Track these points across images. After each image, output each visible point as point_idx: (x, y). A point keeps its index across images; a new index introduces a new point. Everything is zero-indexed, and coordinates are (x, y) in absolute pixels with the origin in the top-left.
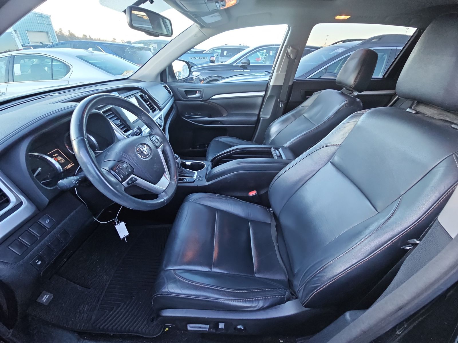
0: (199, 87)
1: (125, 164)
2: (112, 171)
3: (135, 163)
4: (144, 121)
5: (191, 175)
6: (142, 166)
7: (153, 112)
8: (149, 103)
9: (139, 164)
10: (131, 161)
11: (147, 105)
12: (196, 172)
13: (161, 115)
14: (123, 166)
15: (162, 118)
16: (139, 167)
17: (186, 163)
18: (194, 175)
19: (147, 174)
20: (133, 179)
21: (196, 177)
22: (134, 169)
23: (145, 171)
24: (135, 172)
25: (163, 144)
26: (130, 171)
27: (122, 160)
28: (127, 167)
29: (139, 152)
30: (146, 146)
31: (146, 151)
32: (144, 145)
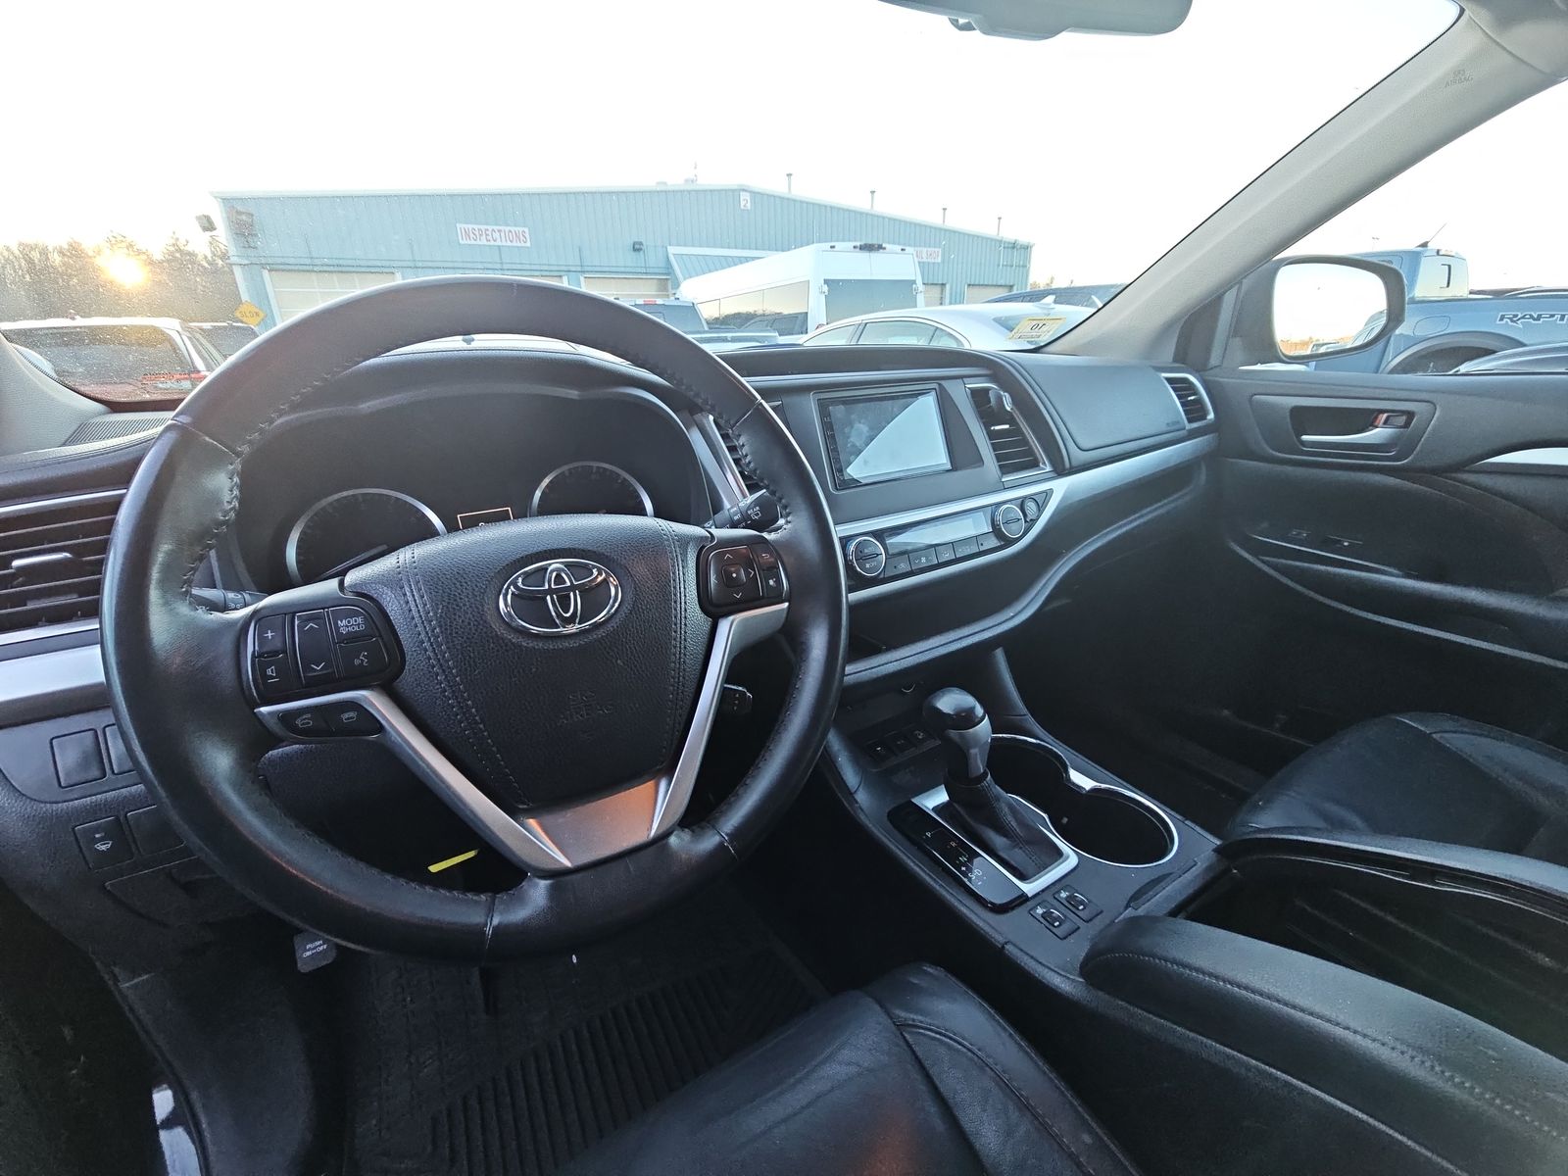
0: (1410, 390)
1: (360, 620)
2: (252, 625)
3: (427, 633)
4: (746, 455)
5: (1024, 855)
6: (466, 670)
7: (1005, 470)
8: (1007, 426)
9: (448, 648)
10: (413, 618)
11: (992, 435)
12: (1068, 857)
13: (1048, 494)
14: (336, 624)
15: (1040, 509)
16: (441, 665)
17: (1067, 772)
18: (1042, 868)
19: (476, 723)
20: (345, 716)
21: (1043, 891)
22: (407, 663)
23: (470, 702)
24: (406, 681)
25: (786, 604)
26: (357, 662)
27: (375, 596)
28: (352, 637)
29: (516, 587)
30: (604, 575)
31: (576, 601)
32: (594, 567)
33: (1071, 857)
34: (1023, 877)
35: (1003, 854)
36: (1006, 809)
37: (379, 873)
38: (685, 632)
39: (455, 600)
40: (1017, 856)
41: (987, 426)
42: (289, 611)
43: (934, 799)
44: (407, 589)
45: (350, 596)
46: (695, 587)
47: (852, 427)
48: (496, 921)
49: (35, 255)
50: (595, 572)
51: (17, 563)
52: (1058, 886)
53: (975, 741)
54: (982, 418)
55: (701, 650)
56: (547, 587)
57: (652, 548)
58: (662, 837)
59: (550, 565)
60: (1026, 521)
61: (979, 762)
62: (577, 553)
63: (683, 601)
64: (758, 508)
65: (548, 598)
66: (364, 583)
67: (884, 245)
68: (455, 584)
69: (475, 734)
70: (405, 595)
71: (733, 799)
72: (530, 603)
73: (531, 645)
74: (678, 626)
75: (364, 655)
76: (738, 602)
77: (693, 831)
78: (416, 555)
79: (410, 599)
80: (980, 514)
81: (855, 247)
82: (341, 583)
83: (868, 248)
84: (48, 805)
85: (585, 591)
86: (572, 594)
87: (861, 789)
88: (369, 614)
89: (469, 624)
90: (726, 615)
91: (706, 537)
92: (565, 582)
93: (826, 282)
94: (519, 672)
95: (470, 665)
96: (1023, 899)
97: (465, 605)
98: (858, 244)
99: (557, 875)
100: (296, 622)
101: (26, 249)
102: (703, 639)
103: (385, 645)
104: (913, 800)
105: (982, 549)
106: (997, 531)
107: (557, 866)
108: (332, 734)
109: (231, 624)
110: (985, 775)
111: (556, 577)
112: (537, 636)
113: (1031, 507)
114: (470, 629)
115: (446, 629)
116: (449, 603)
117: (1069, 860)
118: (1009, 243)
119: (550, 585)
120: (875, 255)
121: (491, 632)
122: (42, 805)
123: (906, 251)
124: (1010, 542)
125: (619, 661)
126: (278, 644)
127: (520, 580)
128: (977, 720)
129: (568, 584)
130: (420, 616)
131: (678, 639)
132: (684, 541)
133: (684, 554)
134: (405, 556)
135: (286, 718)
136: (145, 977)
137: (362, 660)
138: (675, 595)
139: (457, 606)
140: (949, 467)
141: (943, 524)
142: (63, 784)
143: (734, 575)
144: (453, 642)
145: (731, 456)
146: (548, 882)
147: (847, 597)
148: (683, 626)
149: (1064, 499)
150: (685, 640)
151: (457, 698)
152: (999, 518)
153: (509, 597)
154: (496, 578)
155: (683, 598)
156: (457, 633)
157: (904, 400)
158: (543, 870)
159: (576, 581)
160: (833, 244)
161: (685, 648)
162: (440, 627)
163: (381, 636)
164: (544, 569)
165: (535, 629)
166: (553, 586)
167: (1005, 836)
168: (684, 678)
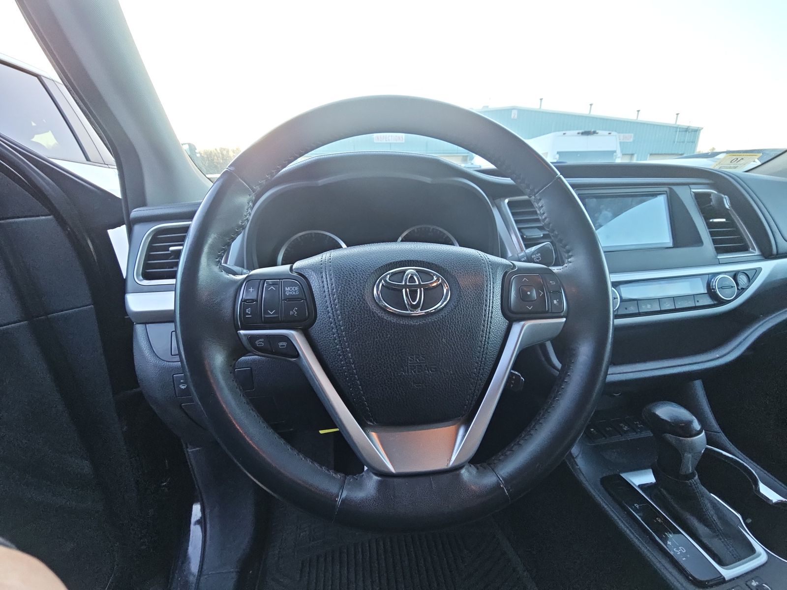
1: (297, 288)
2: (245, 283)
3: (331, 301)
4: (544, 213)
5: (723, 545)
6: (349, 328)
7: (719, 251)
8: (724, 220)
9: (341, 313)
10: (325, 292)
11: (710, 226)
12: (759, 555)
13: (757, 271)
14: (284, 289)
15: (750, 280)
16: (335, 322)
17: (757, 485)
18: (738, 559)
19: (350, 363)
20: (281, 344)
21: (737, 578)
22: (318, 319)
23: (348, 349)
24: (315, 330)
25: (564, 320)
26: (291, 313)
27: (307, 276)
28: (291, 299)
29: (385, 281)
30: (440, 281)
31: (420, 295)
32: (434, 274)
33: (762, 555)
34: (721, 563)
35: (705, 541)
36: (709, 505)
37: (284, 443)
38: (490, 327)
39: (349, 284)
40: (717, 544)
41: (706, 219)
42: (263, 279)
43: (643, 478)
44: (324, 274)
45: (295, 274)
46: (499, 297)
47: (601, 213)
48: (344, 494)
49: (225, 153)
50: (435, 278)
51: (171, 248)
52: (749, 576)
53: (692, 448)
54: (703, 213)
55: (499, 341)
56: (403, 283)
57: (475, 267)
58: (456, 469)
59: (407, 270)
60: (738, 289)
61: (689, 464)
62: (425, 265)
63: (491, 306)
64: (539, 254)
65: (404, 290)
66: (302, 268)
67: (597, 131)
68: (350, 274)
69: (349, 370)
70: (322, 277)
71: (508, 453)
72: (393, 292)
73: (389, 319)
74: (486, 322)
75: (295, 310)
76: (530, 312)
77: (478, 469)
78: (332, 255)
79: (325, 280)
80: (699, 279)
81: (578, 133)
82: (291, 267)
83: (587, 133)
84: (165, 362)
85: (427, 289)
86: (419, 290)
87: (580, 456)
88: (302, 287)
89: (355, 300)
90: (519, 320)
91: (510, 265)
92: (415, 282)
93: (558, 153)
94: (379, 335)
95: (351, 326)
96: (722, 581)
97: (354, 288)
98: (581, 131)
99: (385, 475)
100: (265, 285)
101: (222, 150)
102: (502, 333)
103: (308, 306)
104: (621, 475)
105: (698, 304)
106: (711, 292)
107: (386, 470)
108: (272, 353)
109: (235, 282)
110: (693, 475)
111: (410, 278)
112: (393, 314)
113: (742, 279)
114: (355, 303)
115: (341, 301)
116: (345, 285)
117: (761, 557)
118: (683, 128)
119: (406, 283)
120: (590, 137)
121: (367, 307)
122: (163, 362)
123: (611, 134)
124: (721, 302)
125: (443, 339)
126: (254, 297)
127: (388, 276)
128: (694, 432)
129: (417, 283)
130: (329, 291)
131: (485, 332)
132: (495, 266)
133: (494, 274)
134: (326, 256)
135: (252, 338)
136: (198, 449)
137: (294, 312)
138: (486, 301)
139: (350, 288)
140: (671, 245)
141: (667, 283)
142: (173, 354)
143: (529, 293)
144: (344, 309)
145: (516, 225)
146: (379, 478)
147: (613, 322)
148: (489, 323)
149: (770, 276)
150: (489, 333)
151: (341, 345)
152: (715, 283)
153: (381, 285)
154: (374, 273)
155: (491, 303)
156: (347, 304)
157: (641, 198)
158: (377, 470)
159: (422, 282)
160: (564, 132)
161: (489, 338)
162: (339, 299)
163: (306, 300)
164: (404, 272)
165: (392, 309)
166: (408, 284)
167: (707, 526)
168: (485, 359)
